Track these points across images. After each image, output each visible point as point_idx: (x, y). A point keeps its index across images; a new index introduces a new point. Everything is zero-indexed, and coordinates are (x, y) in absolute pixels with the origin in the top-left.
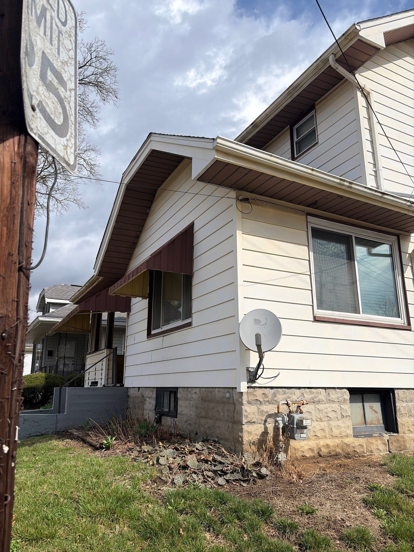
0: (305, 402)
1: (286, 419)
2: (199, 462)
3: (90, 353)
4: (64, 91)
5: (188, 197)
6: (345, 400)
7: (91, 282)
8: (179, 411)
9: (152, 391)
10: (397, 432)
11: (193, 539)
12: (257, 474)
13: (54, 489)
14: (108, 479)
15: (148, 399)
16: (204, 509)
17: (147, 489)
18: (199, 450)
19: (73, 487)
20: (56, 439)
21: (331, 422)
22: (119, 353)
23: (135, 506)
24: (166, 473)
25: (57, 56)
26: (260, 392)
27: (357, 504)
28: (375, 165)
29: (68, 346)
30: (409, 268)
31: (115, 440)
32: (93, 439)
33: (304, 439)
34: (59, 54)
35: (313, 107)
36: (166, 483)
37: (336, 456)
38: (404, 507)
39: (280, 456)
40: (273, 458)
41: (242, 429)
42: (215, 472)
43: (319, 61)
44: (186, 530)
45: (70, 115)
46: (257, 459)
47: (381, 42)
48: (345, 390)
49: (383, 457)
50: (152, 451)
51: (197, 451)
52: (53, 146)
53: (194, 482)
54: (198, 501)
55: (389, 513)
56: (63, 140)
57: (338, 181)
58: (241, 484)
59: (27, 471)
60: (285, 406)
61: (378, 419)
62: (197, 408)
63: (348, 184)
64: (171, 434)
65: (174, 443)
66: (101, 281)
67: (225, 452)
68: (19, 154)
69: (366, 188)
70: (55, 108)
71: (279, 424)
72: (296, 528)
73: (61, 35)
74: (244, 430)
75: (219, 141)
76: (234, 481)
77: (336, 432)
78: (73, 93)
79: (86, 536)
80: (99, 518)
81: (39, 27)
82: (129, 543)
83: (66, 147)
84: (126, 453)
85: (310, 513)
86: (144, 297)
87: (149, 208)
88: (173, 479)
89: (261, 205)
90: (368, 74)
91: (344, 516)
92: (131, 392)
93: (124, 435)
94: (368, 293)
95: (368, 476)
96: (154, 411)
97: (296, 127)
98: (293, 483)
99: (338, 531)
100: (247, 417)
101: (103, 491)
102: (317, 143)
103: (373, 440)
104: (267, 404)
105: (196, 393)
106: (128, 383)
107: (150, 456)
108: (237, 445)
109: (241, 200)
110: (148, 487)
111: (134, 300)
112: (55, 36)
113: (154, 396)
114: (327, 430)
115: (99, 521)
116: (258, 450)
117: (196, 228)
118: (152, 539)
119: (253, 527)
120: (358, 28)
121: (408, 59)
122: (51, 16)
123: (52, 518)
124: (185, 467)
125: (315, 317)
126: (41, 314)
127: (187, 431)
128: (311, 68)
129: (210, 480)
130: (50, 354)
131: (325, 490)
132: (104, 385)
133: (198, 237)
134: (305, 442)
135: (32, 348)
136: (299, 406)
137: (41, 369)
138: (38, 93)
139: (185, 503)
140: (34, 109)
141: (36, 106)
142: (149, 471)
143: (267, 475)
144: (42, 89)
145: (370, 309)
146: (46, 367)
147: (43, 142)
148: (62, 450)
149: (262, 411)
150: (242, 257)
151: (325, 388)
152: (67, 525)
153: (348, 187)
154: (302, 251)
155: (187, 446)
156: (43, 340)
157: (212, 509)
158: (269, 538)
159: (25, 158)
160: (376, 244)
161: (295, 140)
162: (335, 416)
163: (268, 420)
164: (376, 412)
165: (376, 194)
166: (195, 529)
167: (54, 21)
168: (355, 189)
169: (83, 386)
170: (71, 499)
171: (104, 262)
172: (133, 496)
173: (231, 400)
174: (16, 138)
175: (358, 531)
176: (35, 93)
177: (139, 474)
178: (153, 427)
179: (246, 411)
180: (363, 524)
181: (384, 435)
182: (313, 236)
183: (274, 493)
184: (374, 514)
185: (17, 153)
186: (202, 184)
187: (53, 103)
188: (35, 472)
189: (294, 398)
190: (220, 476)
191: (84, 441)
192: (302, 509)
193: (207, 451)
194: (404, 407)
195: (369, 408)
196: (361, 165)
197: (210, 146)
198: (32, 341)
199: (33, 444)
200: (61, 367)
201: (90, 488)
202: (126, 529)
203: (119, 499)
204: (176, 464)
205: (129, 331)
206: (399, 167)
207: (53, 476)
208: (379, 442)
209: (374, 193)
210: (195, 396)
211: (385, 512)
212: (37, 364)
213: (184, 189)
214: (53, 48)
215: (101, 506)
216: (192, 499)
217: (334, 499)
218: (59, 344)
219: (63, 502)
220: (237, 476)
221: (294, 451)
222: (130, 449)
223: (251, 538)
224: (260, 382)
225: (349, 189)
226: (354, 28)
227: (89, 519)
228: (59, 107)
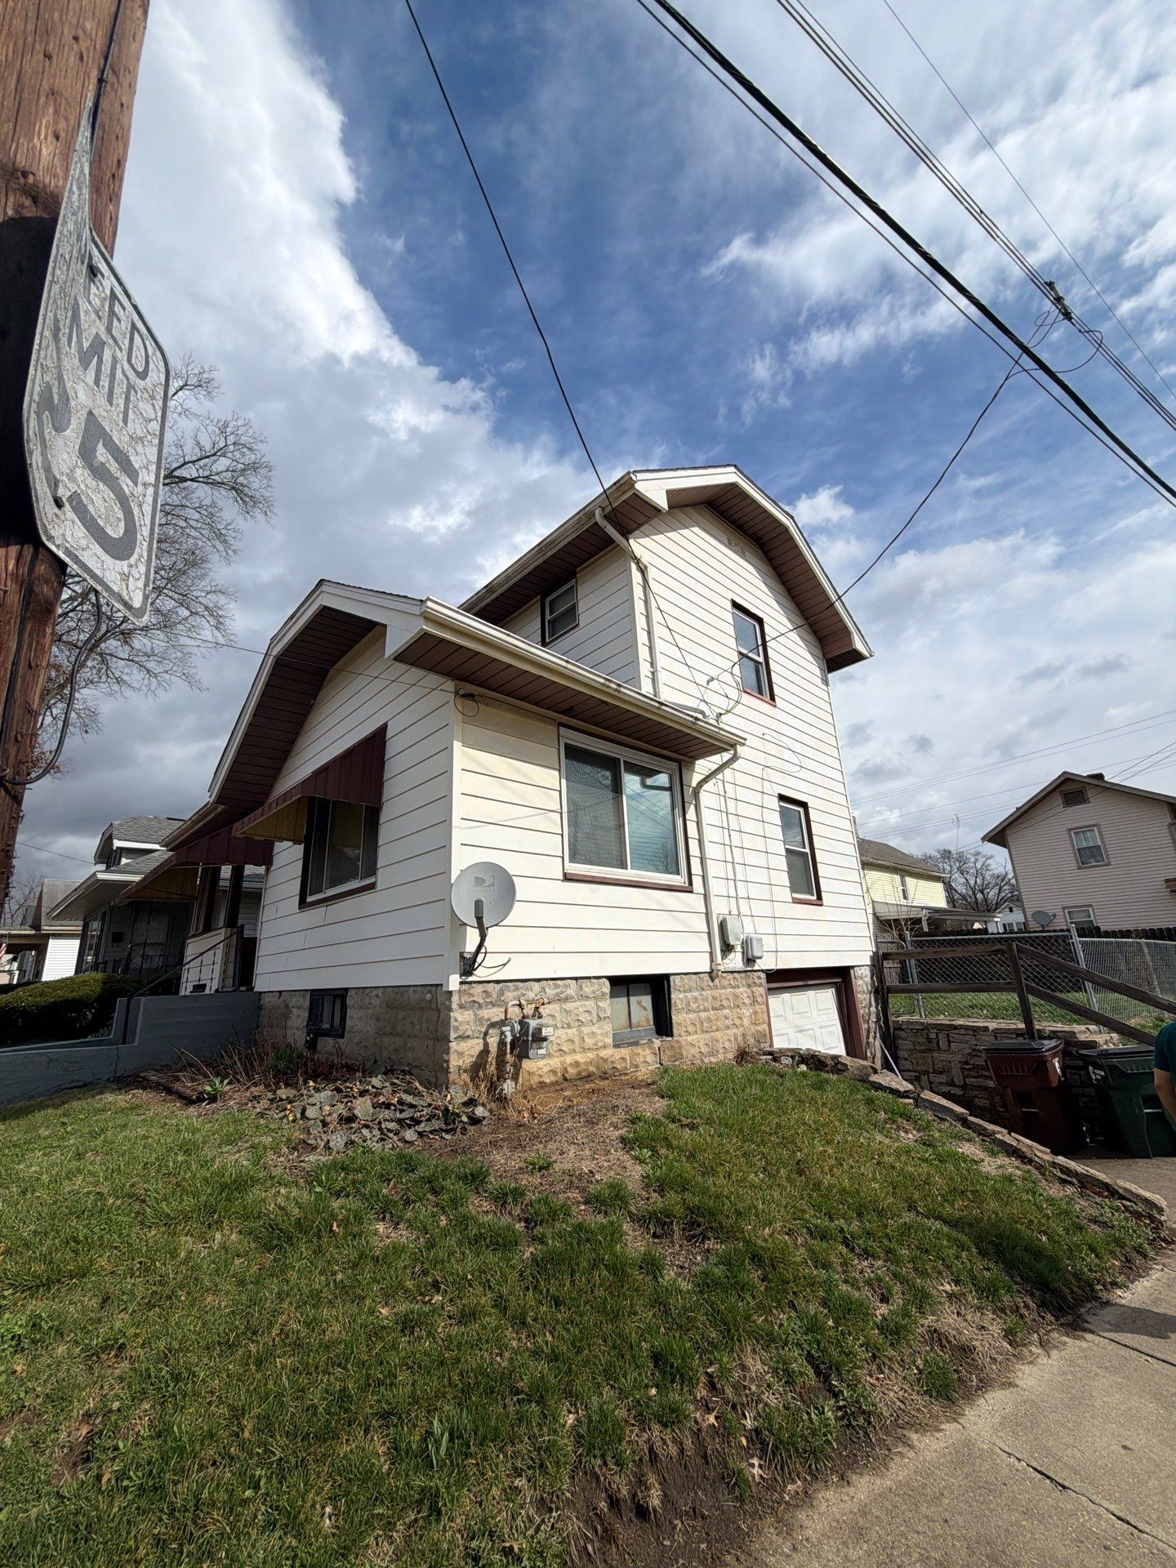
0: (546, 1001)
1: (517, 1027)
2: (375, 1108)
3: (194, 936)
4: (131, 483)
5: (379, 684)
6: (603, 994)
7: (203, 813)
8: (347, 1028)
9: (304, 997)
10: (671, 1035)
11: (354, 1237)
12: (469, 1117)
13: (97, 1184)
14: (208, 1153)
15: (295, 1010)
16: (376, 1185)
17: (278, 1163)
18: (377, 1089)
19: (137, 1175)
20: (113, 1091)
21: (583, 1028)
22: (247, 934)
23: (256, 1193)
24: (315, 1132)
25: (121, 424)
26: (479, 988)
27: (613, 1146)
28: (652, 664)
29: (154, 924)
30: (692, 807)
31: (228, 1084)
32: (186, 1086)
33: (543, 1057)
34: (125, 421)
35: (572, 575)
36: (314, 1148)
37: (588, 1077)
38: (675, 1143)
39: (505, 1086)
40: (496, 1089)
41: (449, 1048)
42: (400, 1121)
43: (581, 514)
44: (345, 1223)
45: (141, 525)
46: (470, 1094)
47: (662, 502)
48: (605, 980)
49: (652, 1072)
50: (295, 1097)
51: (374, 1090)
52: (98, 572)
53: (365, 1141)
54: (369, 1172)
55: (655, 1153)
56: (123, 566)
57: (602, 681)
58: (442, 1137)
59: (44, 1155)
60: (517, 1009)
61: (647, 1020)
62: (378, 1019)
63: (615, 686)
64: (332, 1066)
65: (335, 1081)
66: (221, 813)
67: (421, 1088)
68: (18, 576)
69: (639, 693)
70: (109, 510)
71: (506, 1036)
72: (523, 1194)
73: (132, 392)
74: (452, 1051)
75: (429, 604)
76: (431, 1132)
77: (589, 1042)
78: (150, 490)
79: (153, 1262)
80: (183, 1225)
81: (86, 370)
82: (237, 1262)
83: (125, 577)
84: (247, 1104)
85: (546, 1167)
86: (296, 842)
87: (315, 697)
88: (328, 1141)
89: (493, 707)
90: (645, 541)
91: (593, 1165)
92: (266, 1000)
93: (247, 1074)
94: (642, 840)
95: (629, 1102)
96: (305, 1030)
97: (549, 599)
98: (524, 1125)
99: (583, 1190)
100: (457, 1028)
101: (195, 1175)
102: (577, 625)
103: (639, 1050)
104: (490, 1006)
105: (377, 996)
106: (261, 984)
107: (289, 1106)
108: (439, 1075)
109: (463, 696)
110: (282, 1159)
111: (279, 846)
112: (119, 391)
113: (307, 1003)
114: (576, 1040)
115: (184, 1229)
116: (472, 1079)
117: (390, 733)
118: (281, 1247)
119: (455, 1203)
120: (634, 478)
121: (696, 529)
122: (114, 358)
123: (86, 1238)
124: (351, 1119)
125: (565, 874)
126: (103, 867)
127: (360, 1058)
128: (570, 523)
129: (391, 1135)
130: (117, 938)
131: (569, 1130)
132: (217, 991)
133: (393, 747)
134: (545, 1061)
135: (81, 928)
136: (538, 1008)
137: (95, 966)
138: (72, 478)
139: (344, 1179)
140: (59, 503)
141: (64, 499)
142: (285, 1133)
143: (484, 1118)
144: (82, 474)
145: (643, 863)
146: (106, 963)
147: (75, 563)
148: (122, 1111)
149: (482, 1018)
150: (461, 782)
151: (576, 979)
152: (116, 1248)
153: (616, 690)
154: (551, 778)
155: (358, 1083)
156: (105, 913)
157: (392, 1183)
158: (481, 1217)
159: (31, 584)
160: (652, 773)
161: (548, 617)
162: (589, 1018)
163: (490, 1032)
164: (645, 1009)
165: (653, 703)
166: (359, 1219)
167: (118, 366)
168: (625, 694)
169: (177, 992)
170: (130, 1197)
171: (227, 780)
172: (252, 1178)
173: (433, 1006)
174: (14, 550)
175: (612, 1186)
176: (64, 478)
177: (267, 1140)
178: (300, 1056)
179: (456, 1020)
180: (619, 1174)
181: (654, 1040)
182: (566, 757)
183: (493, 1144)
184: (636, 1158)
185: (12, 574)
186: (404, 667)
187: (105, 501)
188: (62, 1155)
189: (531, 995)
190: (410, 1127)
191: (169, 1091)
192: (533, 1164)
193: (390, 1088)
194: (681, 1000)
195: (636, 1004)
196: (634, 662)
197: (416, 610)
198: (82, 915)
199: (63, 1103)
200: (137, 961)
201: (170, 1174)
202: (233, 1237)
203: (224, 1187)
204: (335, 1115)
205: (267, 898)
206: (683, 670)
207: (99, 1158)
208: (648, 1051)
209: (649, 701)
210: (376, 1002)
211: (650, 1153)
212: (90, 958)
213: (373, 671)
214: (113, 409)
215: (188, 1202)
216: (358, 1171)
217: (580, 1142)
218: (135, 921)
219: (113, 1204)
220: (437, 1124)
221: (527, 1077)
222: (255, 1097)
223: (451, 1220)
224: (480, 974)
225: (616, 694)
226: (627, 478)
227: (163, 1229)
228: (116, 509)
